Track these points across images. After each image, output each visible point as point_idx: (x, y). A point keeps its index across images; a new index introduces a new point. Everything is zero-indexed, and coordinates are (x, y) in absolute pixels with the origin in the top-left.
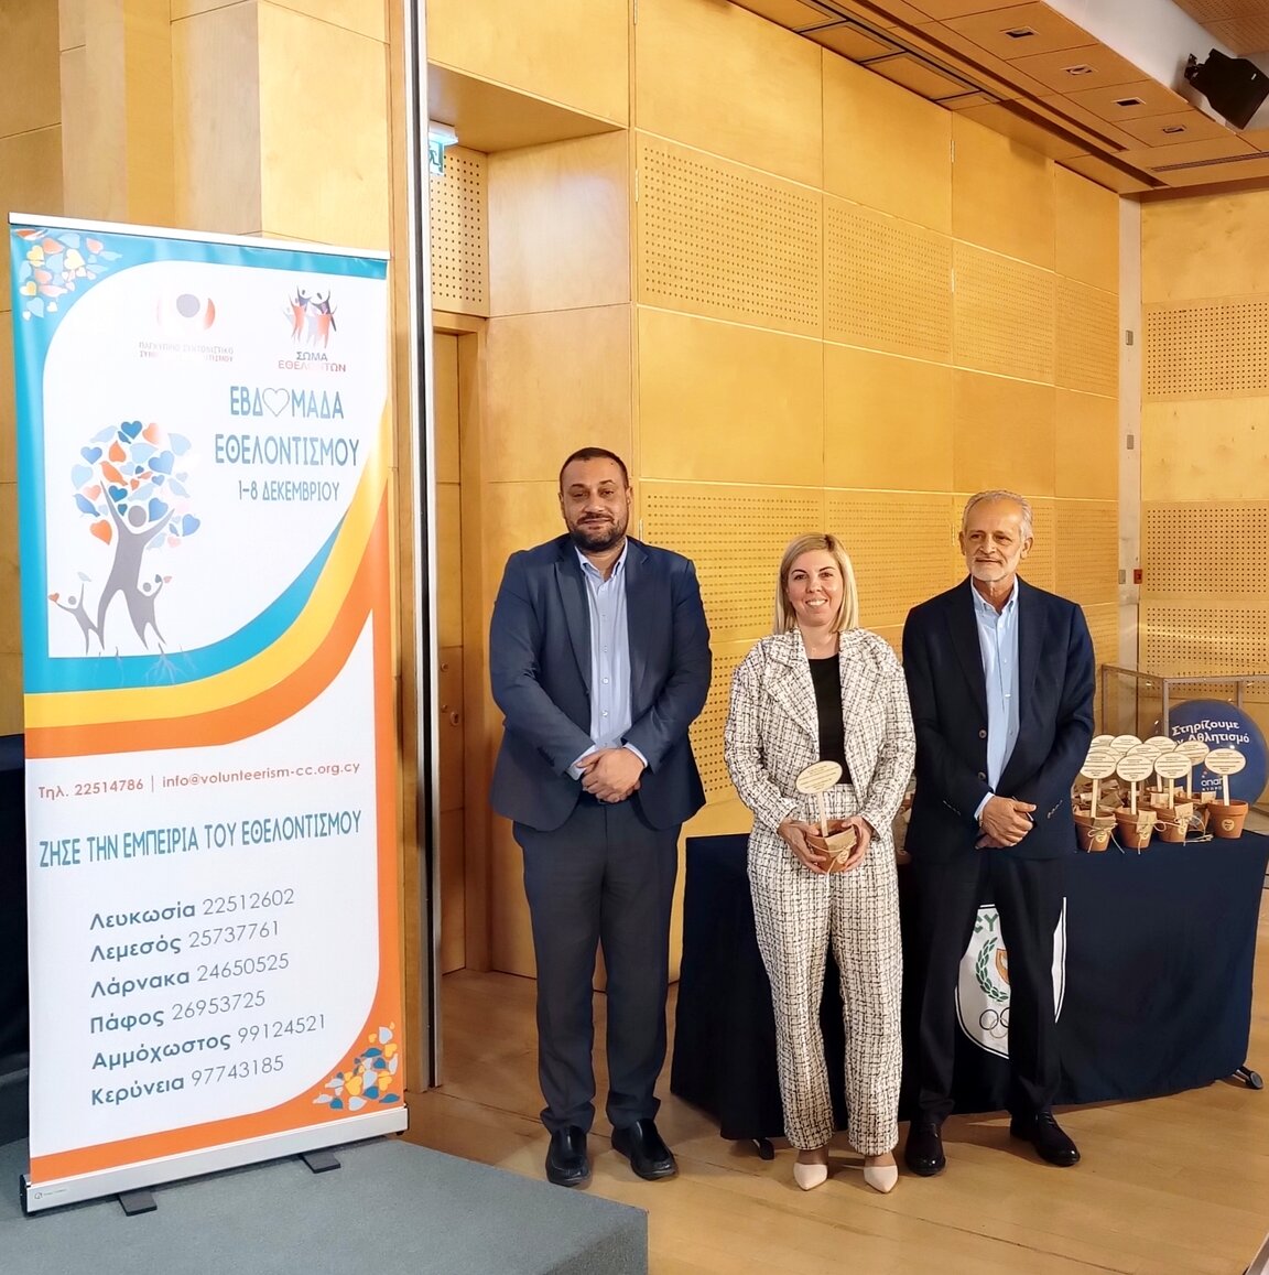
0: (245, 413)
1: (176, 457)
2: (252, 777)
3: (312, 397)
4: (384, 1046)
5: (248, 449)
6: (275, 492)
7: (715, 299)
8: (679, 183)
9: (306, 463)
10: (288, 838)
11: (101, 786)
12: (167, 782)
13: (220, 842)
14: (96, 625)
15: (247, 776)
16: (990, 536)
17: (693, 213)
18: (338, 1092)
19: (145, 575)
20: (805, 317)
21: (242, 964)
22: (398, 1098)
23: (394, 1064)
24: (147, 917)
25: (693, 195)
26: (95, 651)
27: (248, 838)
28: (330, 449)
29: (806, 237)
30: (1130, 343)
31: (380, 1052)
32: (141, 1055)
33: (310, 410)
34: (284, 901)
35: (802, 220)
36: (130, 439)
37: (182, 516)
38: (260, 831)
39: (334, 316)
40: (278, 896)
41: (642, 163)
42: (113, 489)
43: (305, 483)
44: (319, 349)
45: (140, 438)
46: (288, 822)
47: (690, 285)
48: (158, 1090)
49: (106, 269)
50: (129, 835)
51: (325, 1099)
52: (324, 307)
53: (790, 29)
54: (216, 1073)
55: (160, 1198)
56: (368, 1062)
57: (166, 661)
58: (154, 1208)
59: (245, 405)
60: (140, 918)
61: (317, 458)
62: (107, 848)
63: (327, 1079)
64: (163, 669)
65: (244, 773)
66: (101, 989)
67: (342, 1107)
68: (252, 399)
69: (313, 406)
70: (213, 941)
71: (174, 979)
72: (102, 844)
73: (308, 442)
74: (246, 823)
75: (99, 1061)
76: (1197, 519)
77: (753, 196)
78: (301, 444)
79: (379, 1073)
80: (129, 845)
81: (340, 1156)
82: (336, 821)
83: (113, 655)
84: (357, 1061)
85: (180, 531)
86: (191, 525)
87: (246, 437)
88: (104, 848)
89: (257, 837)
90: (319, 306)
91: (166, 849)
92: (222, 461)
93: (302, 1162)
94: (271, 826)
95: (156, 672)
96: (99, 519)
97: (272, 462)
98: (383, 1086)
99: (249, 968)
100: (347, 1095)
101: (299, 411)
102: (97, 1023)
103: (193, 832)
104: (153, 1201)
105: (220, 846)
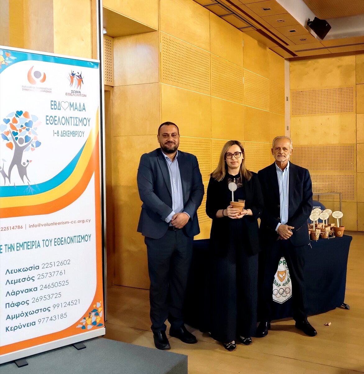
0: (55, 109)
1: (33, 122)
2: (57, 224)
3: (76, 105)
4: (98, 308)
5: (56, 120)
6: (64, 134)
7: (182, 82)
8: (172, 48)
9: (74, 125)
10: (69, 243)
11: (9, 228)
12: (30, 226)
13: (47, 245)
14: (8, 176)
15: (56, 224)
16: (282, 148)
17: (176, 57)
18: (84, 324)
19: (24, 160)
20: (205, 89)
21: (54, 284)
22: (102, 325)
23: (101, 314)
24: (24, 270)
25: (176, 51)
26: (8, 184)
27: (56, 244)
28: (81, 121)
29: (206, 66)
30: (287, 100)
31: (97, 310)
32: (22, 314)
33: (75, 108)
34: (67, 263)
35: (205, 61)
36: (19, 116)
37: (36, 141)
38: (60, 241)
39: (83, 79)
40: (65, 261)
41: (162, 41)
42: (13, 132)
43: (74, 131)
44: (78, 90)
45: (22, 116)
46: (69, 238)
47: (175, 78)
48: (27, 326)
49: (12, 62)
50: (18, 243)
51: (80, 326)
52: (80, 76)
53: (201, 5)
54: (46, 319)
55: (28, 361)
56: (93, 314)
57: (30, 187)
58: (27, 364)
59: (55, 106)
60: (21, 270)
61: (78, 124)
62: (11, 248)
63: (81, 320)
64: (29, 190)
65: (55, 223)
66: (9, 293)
67: (85, 329)
68: (57, 105)
69: (76, 107)
70: (45, 277)
71: (32, 290)
72: (9, 247)
73: (75, 119)
74: (56, 239)
75: (8, 317)
76: (306, 150)
77: (191, 53)
78: (73, 119)
79: (97, 317)
80: (18, 247)
81: (85, 344)
82: (83, 238)
83: (14, 185)
84: (90, 314)
85: (35, 146)
86: (38, 144)
87: (56, 117)
88: (10, 248)
89: (59, 243)
90: (78, 76)
91: (30, 248)
92: (48, 124)
93: (73, 347)
94: (63, 240)
95: (27, 191)
96: (9, 142)
97: (63, 124)
98: (98, 321)
99: (56, 285)
100: (87, 324)
101: (72, 109)
102: (7, 305)
103: (39, 242)
104: (27, 362)
105: (47, 246)
